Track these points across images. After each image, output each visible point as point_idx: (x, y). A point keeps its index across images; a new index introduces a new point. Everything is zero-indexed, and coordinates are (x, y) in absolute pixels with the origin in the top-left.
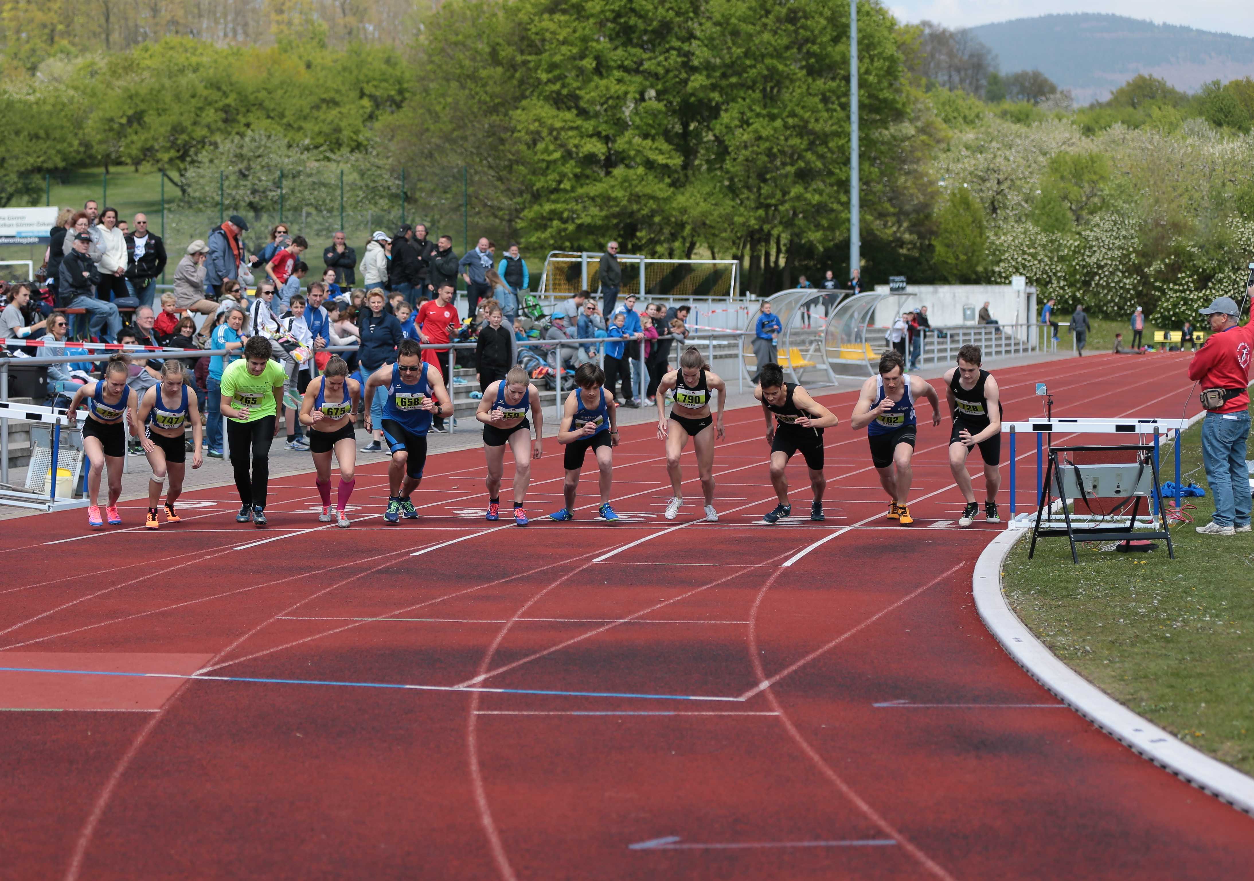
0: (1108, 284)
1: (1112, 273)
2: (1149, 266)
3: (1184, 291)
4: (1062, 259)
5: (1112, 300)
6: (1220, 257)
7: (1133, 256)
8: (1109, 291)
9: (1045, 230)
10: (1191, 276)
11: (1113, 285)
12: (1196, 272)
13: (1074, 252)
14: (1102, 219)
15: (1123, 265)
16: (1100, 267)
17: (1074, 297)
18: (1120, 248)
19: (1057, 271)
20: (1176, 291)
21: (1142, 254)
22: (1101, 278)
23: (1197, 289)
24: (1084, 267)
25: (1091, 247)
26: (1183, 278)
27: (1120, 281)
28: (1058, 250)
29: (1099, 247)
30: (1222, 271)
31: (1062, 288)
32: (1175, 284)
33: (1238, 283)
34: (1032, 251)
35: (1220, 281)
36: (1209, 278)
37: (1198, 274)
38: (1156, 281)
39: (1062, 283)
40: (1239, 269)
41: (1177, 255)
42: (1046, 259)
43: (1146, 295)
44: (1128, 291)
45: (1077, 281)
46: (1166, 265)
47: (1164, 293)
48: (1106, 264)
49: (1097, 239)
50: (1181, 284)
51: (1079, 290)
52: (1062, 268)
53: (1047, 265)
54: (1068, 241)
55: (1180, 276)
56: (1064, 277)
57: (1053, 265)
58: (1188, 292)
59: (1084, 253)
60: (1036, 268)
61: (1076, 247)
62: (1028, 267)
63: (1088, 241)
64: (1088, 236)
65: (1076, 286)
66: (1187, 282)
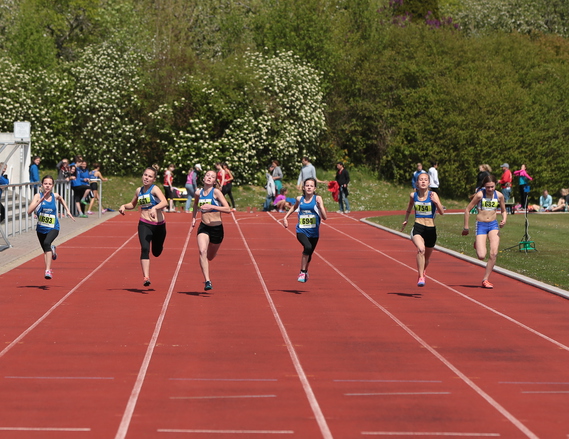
0: (103, 132)
1: (109, 119)
2: (154, 108)
3: (196, 140)
4: (46, 102)
5: (109, 151)
6: (240, 99)
7: (134, 97)
8: (106, 139)
9: (25, 66)
10: (204, 122)
11: (109, 132)
12: (210, 117)
13: (62, 92)
14: (95, 53)
15: (122, 109)
16: (94, 111)
17: (61, 147)
18: (117, 88)
19: (42, 116)
20: (187, 140)
21: (145, 96)
22: (95, 125)
23: (213, 138)
24: (74, 111)
25: (83, 87)
26: (195, 124)
27: (118, 127)
28: (41, 90)
29: (93, 86)
30: (241, 115)
31: (47, 136)
32: (186, 132)
33: (260, 130)
34: (11, 91)
35: (239, 127)
36: (225, 124)
37: (215, 120)
38: (163, 127)
39: (48, 131)
40: (261, 113)
41: (189, 97)
42: (29, 101)
43: (151, 144)
44: (128, 139)
45: (65, 128)
46: (174, 107)
47: (172, 142)
48: (101, 107)
49: (90, 77)
50: (194, 132)
51: (67, 139)
52: (47, 112)
53: (30, 108)
54: (55, 80)
55: (192, 121)
56: (50, 123)
57: (36, 108)
58: (202, 141)
59: (74, 93)
60: (17, 112)
61: (64, 86)
62: (7, 111)
63: (78, 80)
64: (80, 73)
65: (64, 135)
66: (201, 129)
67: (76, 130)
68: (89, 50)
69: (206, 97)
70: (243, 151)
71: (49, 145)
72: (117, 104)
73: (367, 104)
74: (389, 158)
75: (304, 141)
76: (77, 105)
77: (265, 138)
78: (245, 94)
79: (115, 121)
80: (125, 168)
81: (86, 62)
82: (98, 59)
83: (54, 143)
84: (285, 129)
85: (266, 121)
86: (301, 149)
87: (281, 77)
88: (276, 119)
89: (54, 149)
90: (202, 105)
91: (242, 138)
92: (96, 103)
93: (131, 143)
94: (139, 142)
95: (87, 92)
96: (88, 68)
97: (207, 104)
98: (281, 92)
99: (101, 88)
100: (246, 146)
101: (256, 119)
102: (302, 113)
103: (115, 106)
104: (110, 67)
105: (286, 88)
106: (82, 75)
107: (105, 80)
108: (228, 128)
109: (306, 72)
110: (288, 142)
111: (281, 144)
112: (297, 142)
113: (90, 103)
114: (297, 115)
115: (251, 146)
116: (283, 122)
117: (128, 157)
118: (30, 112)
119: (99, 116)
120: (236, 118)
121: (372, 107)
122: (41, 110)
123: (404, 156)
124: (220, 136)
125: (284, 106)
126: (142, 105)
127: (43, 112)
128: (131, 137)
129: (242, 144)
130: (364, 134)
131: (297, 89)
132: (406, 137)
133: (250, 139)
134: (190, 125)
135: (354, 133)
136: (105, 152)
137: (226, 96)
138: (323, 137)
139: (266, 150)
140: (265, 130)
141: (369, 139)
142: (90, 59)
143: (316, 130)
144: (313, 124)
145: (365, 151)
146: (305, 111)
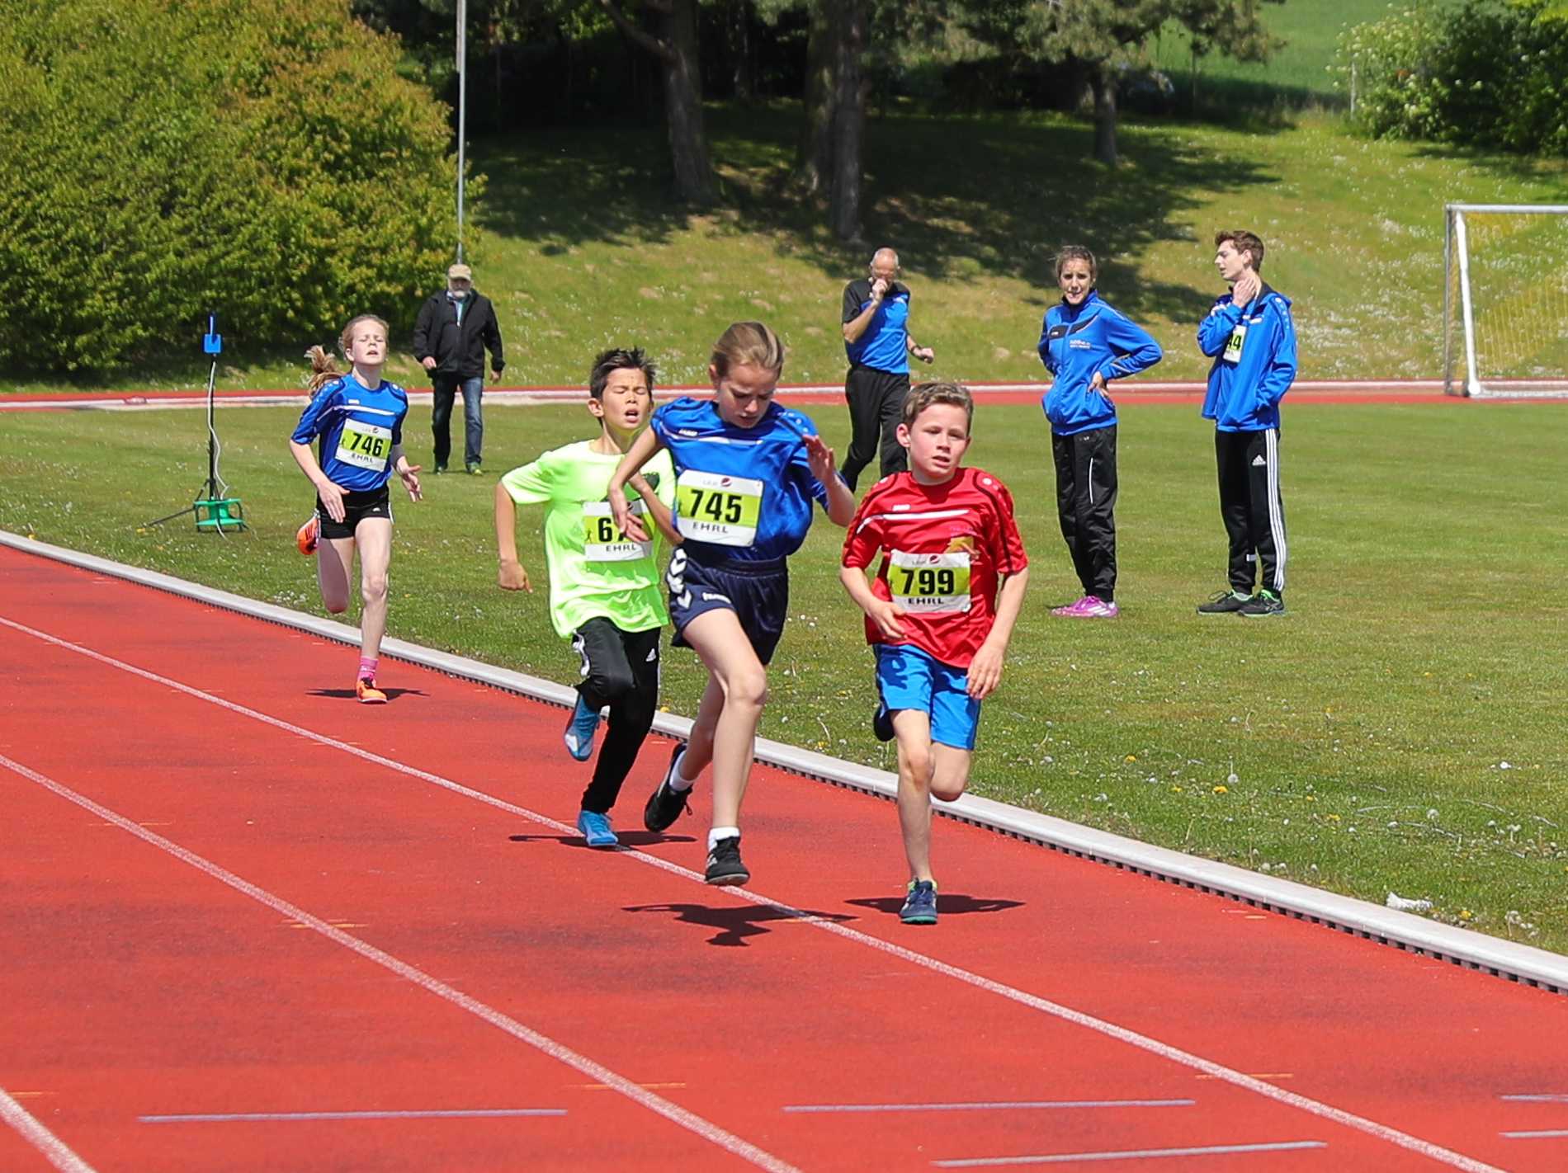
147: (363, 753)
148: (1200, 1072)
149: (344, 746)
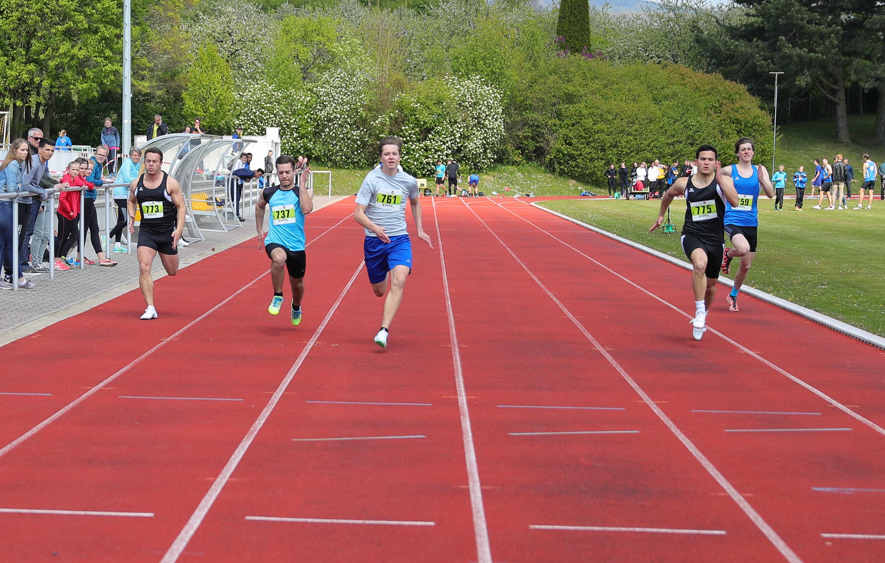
0: (337, 136)
2: (375, 119)
5: (341, 151)
6: (439, 111)
7: (361, 110)
8: (339, 141)
9: (279, 87)
11: (341, 136)
12: (417, 125)
13: (306, 106)
14: (331, 76)
15: (351, 118)
16: (329, 120)
18: (348, 103)
19: (291, 124)
21: (369, 109)
22: (331, 130)
23: (418, 141)
24: (315, 120)
25: (322, 102)
26: (406, 130)
27: (347, 133)
28: (291, 105)
29: (329, 102)
30: (440, 123)
31: (295, 139)
35: (439, 133)
36: (428, 130)
37: (421, 127)
38: (382, 133)
39: (296, 135)
41: (401, 110)
45: (308, 133)
46: (391, 118)
48: (335, 117)
49: (328, 95)
50: (405, 136)
51: (310, 141)
52: (295, 121)
53: (282, 118)
54: (301, 97)
55: (403, 128)
56: (297, 129)
57: (287, 118)
58: (411, 143)
59: (315, 107)
60: (273, 121)
61: (307, 102)
62: (265, 120)
63: (319, 97)
64: (319, 91)
65: (307, 138)
66: (410, 134)
67: (316, 134)
68: (326, 75)
69: (414, 110)
70: (442, 151)
71: (296, 146)
72: (347, 115)
73: (535, 115)
74: (552, 157)
75: (488, 144)
76: (317, 115)
77: (458, 141)
78: (443, 108)
79: (346, 127)
80: (353, 163)
81: (324, 83)
82: (333, 81)
83: (300, 144)
84: (474, 134)
85: (460, 128)
86: (486, 149)
87: (471, 95)
88: (467, 127)
89: (300, 148)
90: (411, 116)
91: (441, 141)
92: (331, 114)
93: (357, 145)
94: (364, 144)
95: (325, 106)
96: (326, 88)
97: (415, 115)
98: (470, 106)
99: (335, 103)
100: (443, 146)
101: (451, 126)
102: (487, 122)
103: (346, 117)
104: (342, 87)
105: (475, 104)
106: (321, 93)
107: (338, 97)
108: (431, 133)
109: (491, 91)
110: (475, 144)
111: (471, 146)
112: (483, 144)
113: (328, 114)
114: (483, 124)
115: (448, 147)
116: (472, 129)
117: (355, 155)
118: (282, 121)
119: (334, 124)
120: (436, 126)
121: (540, 118)
122: (290, 119)
123: (563, 154)
124: (425, 139)
125: (473, 117)
126: (366, 116)
127: (292, 121)
128: (358, 140)
129: (441, 145)
130: (533, 138)
131: (483, 104)
132: (565, 141)
133: (447, 142)
134: (402, 131)
135: (526, 138)
136: (337, 152)
137: (429, 108)
138: (503, 141)
139: (459, 150)
140: (458, 135)
141: (537, 142)
142: (327, 81)
143: (498, 135)
144: (495, 131)
145: (534, 152)
146: (489, 120)
147: (658, 298)
148: (831, 404)
149: (654, 296)
